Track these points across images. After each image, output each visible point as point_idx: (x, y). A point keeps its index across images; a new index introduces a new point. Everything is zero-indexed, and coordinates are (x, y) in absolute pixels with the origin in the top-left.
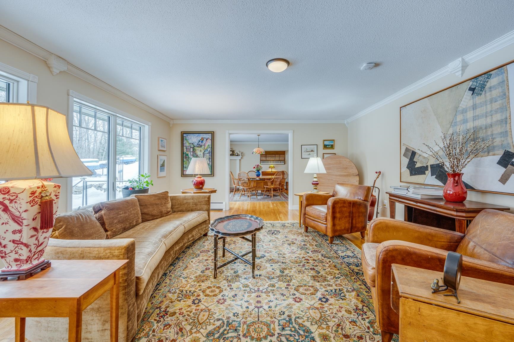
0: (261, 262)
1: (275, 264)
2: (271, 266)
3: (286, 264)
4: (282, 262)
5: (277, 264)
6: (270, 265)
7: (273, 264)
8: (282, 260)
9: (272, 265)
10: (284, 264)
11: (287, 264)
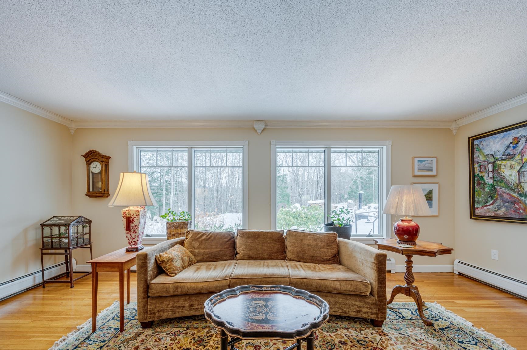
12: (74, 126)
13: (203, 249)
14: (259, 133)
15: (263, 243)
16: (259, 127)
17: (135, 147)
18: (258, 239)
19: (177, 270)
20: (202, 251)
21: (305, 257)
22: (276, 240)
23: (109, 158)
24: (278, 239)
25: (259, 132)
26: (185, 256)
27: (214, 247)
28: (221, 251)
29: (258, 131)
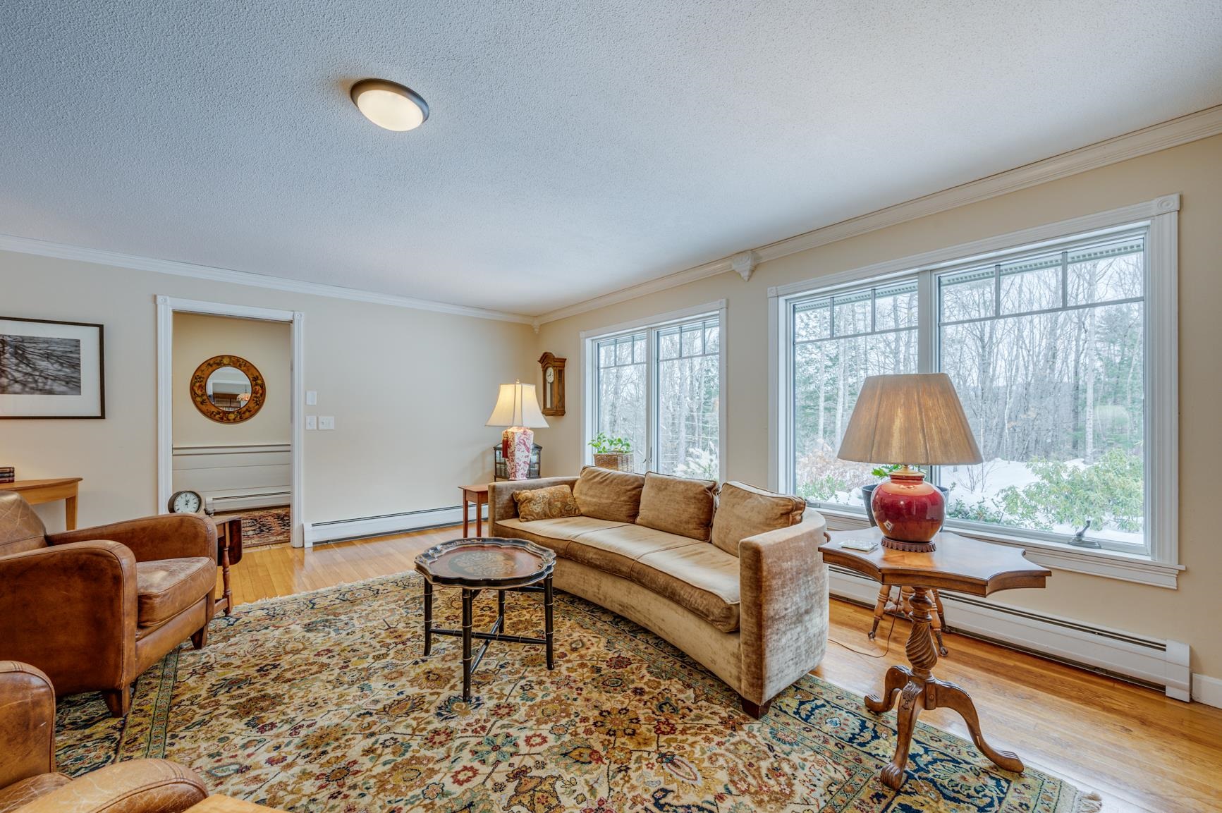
0: (438, 694)
1: (391, 700)
2: (402, 693)
3: (358, 713)
4: (371, 714)
5: (386, 703)
6: (406, 694)
7: (397, 698)
8: (375, 723)
9: (402, 697)
10: (362, 712)
11: (354, 716)
12: (536, 323)
13: (591, 496)
14: (746, 279)
15: (669, 500)
16: (744, 266)
17: (588, 342)
18: (664, 493)
19: (531, 515)
20: (589, 499)
21: (727, 541)
22: (691, 498)
23: (564, 360)
24: (695, 498)
25: (745, 274)
26: (558, 501)
27: (606, 496)
28: (612, 504)
29: (742, 275)
